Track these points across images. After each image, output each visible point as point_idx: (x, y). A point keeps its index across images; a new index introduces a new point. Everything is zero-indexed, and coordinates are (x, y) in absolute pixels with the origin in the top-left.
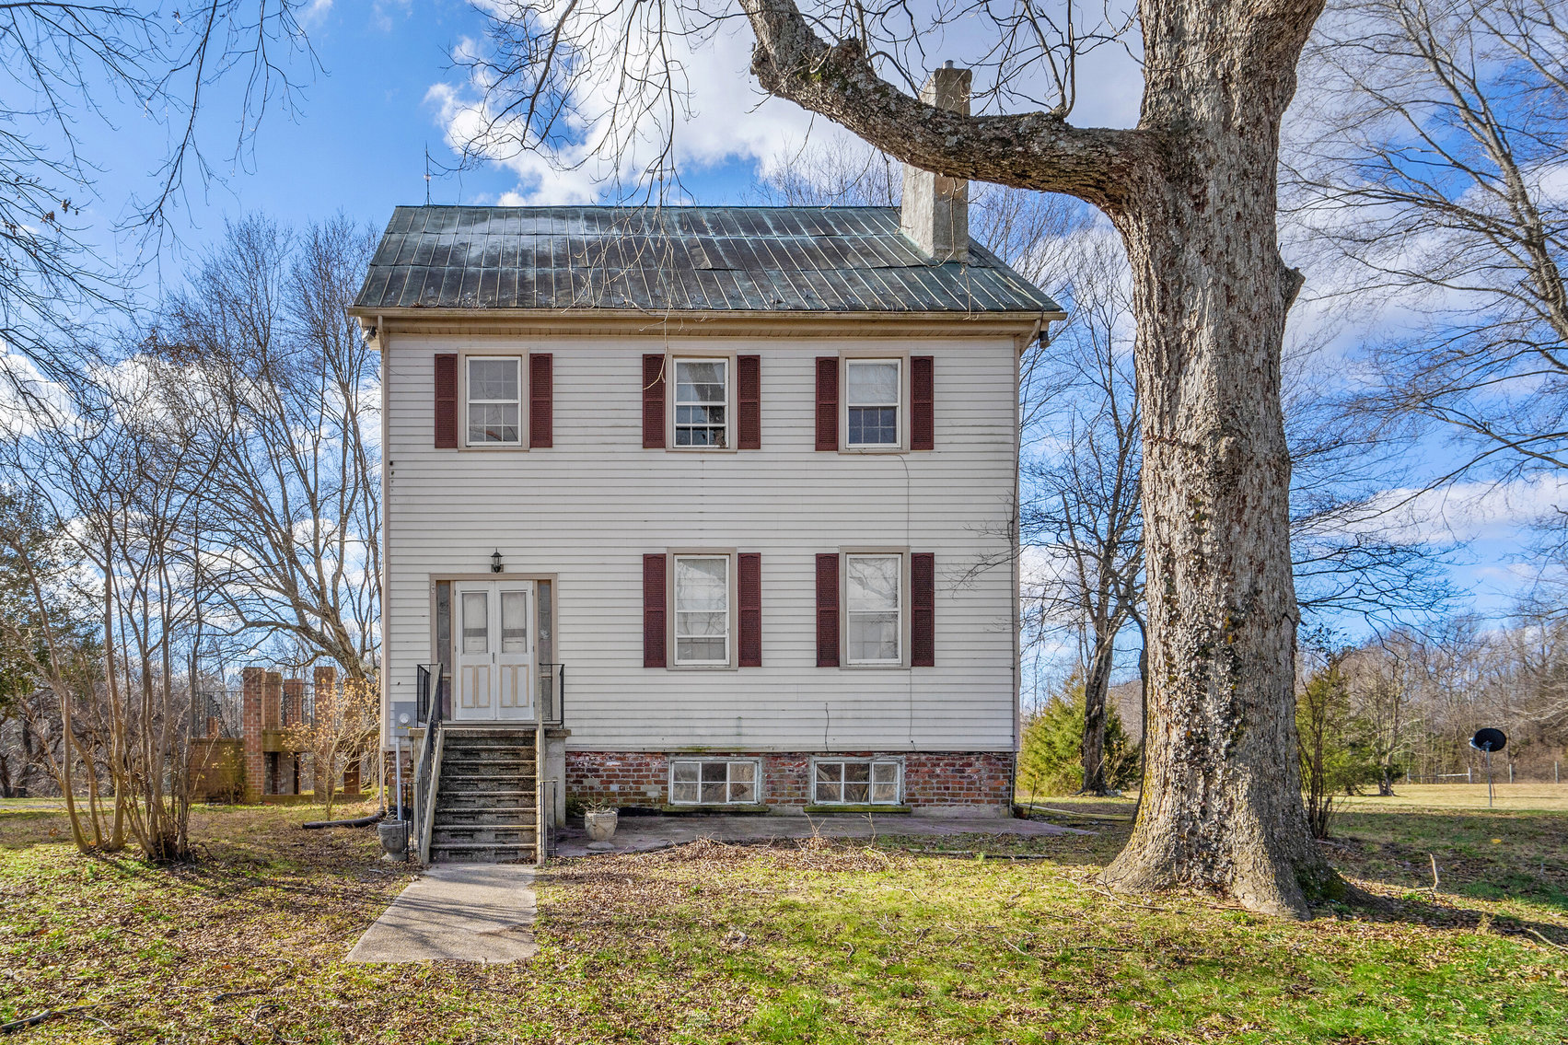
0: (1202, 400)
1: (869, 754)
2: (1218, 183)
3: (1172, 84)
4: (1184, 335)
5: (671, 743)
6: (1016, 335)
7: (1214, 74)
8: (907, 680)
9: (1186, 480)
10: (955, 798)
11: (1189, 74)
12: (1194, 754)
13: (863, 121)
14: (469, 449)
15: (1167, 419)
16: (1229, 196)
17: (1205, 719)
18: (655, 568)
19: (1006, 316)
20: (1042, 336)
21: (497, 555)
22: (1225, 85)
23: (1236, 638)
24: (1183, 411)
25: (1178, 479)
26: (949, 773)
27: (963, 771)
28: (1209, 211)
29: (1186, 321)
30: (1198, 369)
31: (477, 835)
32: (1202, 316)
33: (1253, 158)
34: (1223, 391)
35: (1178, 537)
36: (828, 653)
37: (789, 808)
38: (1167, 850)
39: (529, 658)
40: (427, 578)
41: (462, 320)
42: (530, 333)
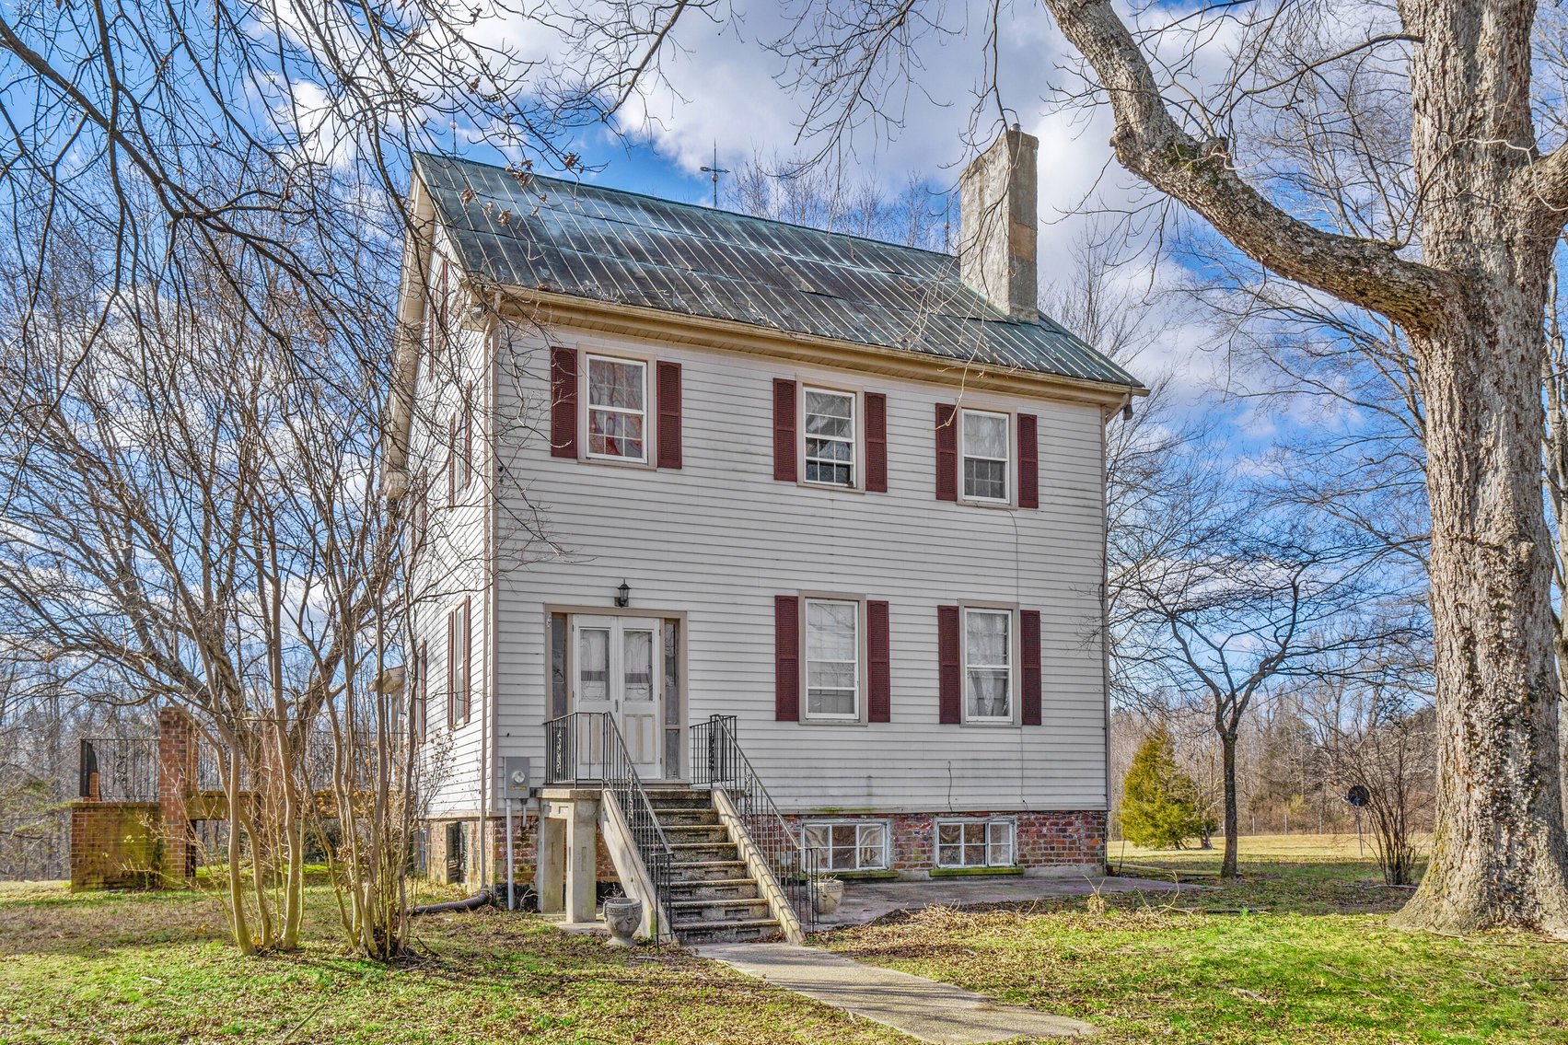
0: (1500, 508)
1: (986, 814)
2: (1507, 328)
3: (1463, 237)
4: (1482, 451)
5: (804, 804)
6: (1102, 405)
7: (1499, 236)
8: (1018, 739)
9: (1488, 575)
10: (1060, 860)
11: (1478, 231)
12: (1499, 810)
14: (589, 462)
15: (1467, 520)
16: (1515, 340)
17: (1507, 780)
18: (787, 610)
19: (1102, 387)
20: (1128, 411)
21: (625, 588)
22: (1508, 247)
23: (1532, 711)
24: (1481, 516)
25: (1480, 573)
26: (1054, 832)
27: (1065, 831)
28: (1499, 350)
29: (1483, 440)
30: (1495, 481)
31: (706, 913)
32: (1497, 437)
34: (1517, 502)
35: (1480, 623)
36: (950, 712)
37: (917, 873)
38: (1480, 895)
39: (656, 707)
40: (540, 609)
41: (586, 311)
42: (658, 337)
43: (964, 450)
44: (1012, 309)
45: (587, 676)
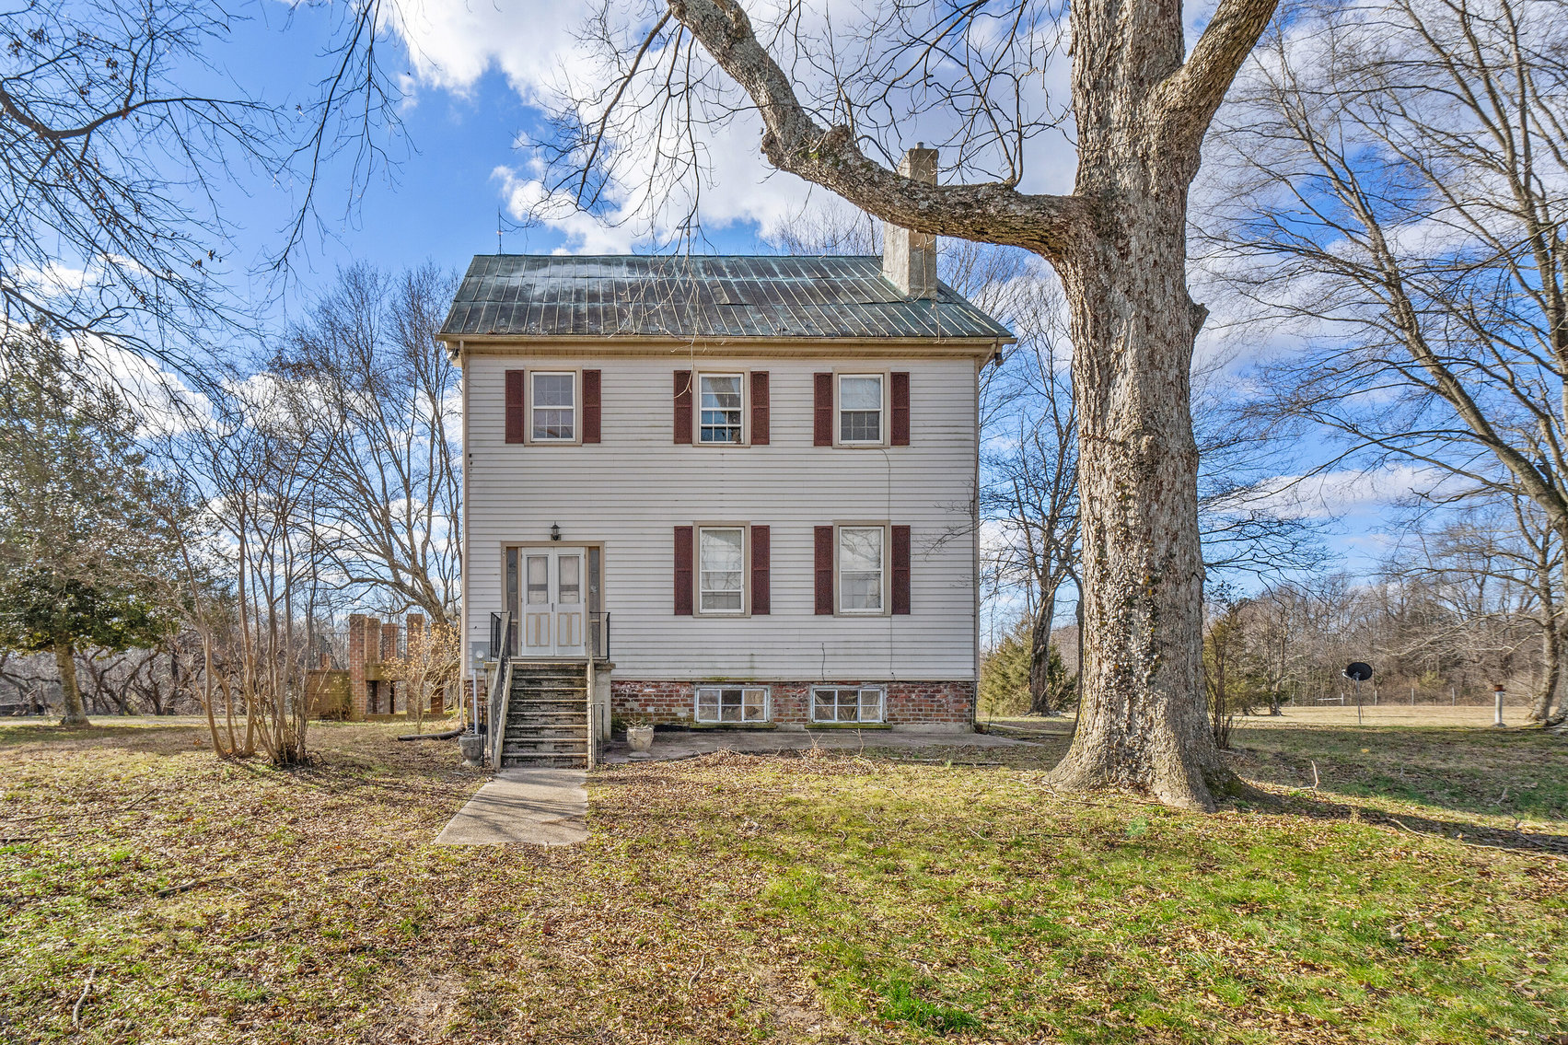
0: (1127, 407)
1: (858, 683)
2: (1139, 239)
3: (1101, 161)
4: (1113, 356)
5: (696, 674)
6: (976, 356)
7: (1135, 153)
8: (888, 625)
9: (1115, 469)
10: (927, 718)
11: (1115, 154)
12: (1121, 682)
13: (853, 189)
14: (533, 445)
15: (1099, 421)
16: (1148, 248)
17: (1130, 655)
18: (684, 539)
19: (968, 341)
20: (997, 356)
21: (555, 527)
22: (1144, 162)
23: (1155, 591)
24: (1112, 415)
25: (1108, 468)
26: (922, 698)
27: (934, 696)
28: (1131, 259)
29: (1114, 345)
30: (1124, 382)
32: (1126, 341)
33: (1166, 219)
34: (1144, 399)
35: (1108, 513)
36: (825, 603)
37: (792, 725)
38: (1099, 758)
39: (582, 607)
40: (499, 545)
41: (527, 344)
42: (583, 353)
43: (840, 405)
44: (911, 290)
45: (531, 588)
